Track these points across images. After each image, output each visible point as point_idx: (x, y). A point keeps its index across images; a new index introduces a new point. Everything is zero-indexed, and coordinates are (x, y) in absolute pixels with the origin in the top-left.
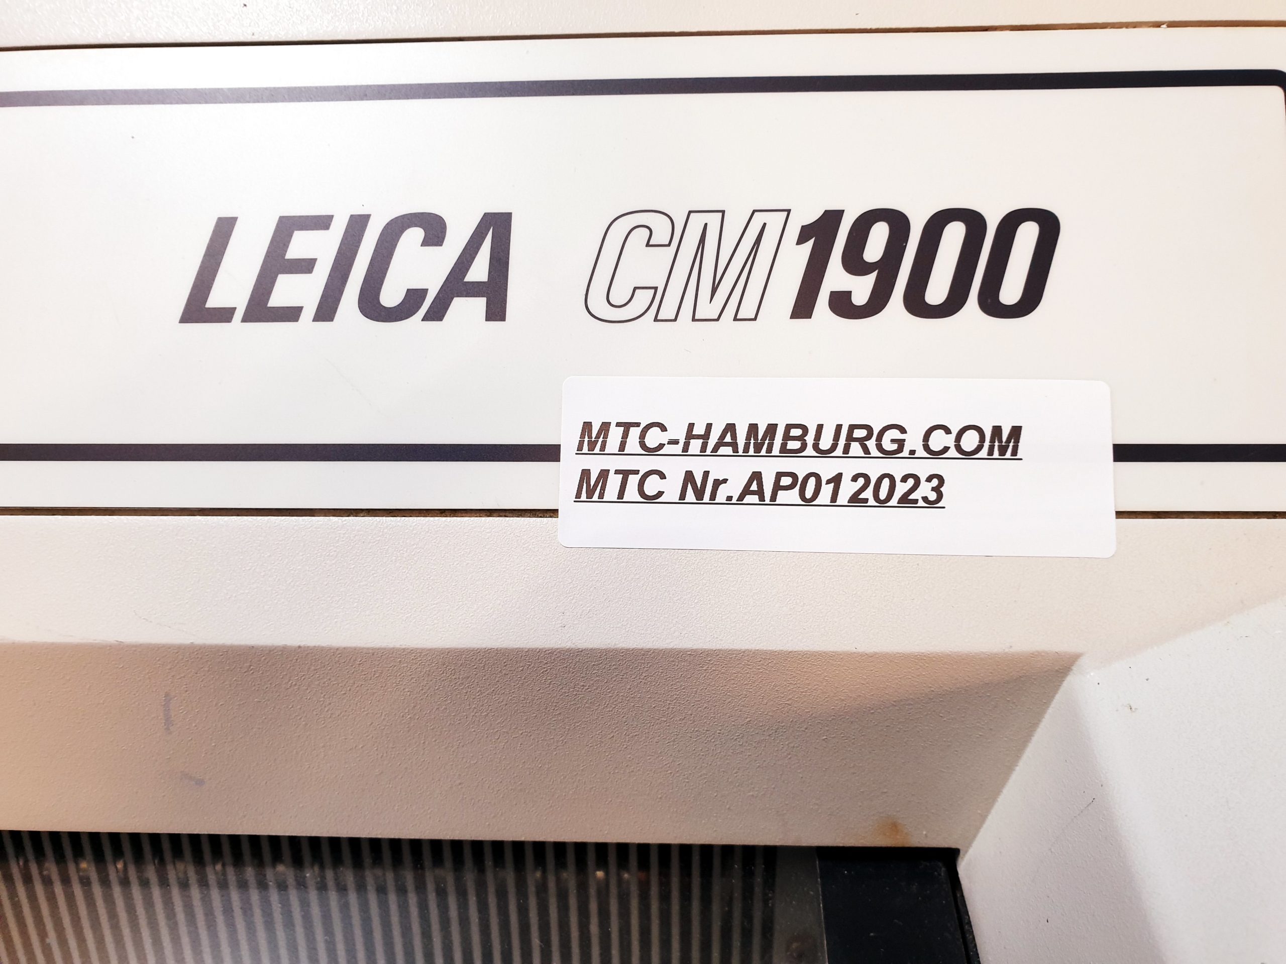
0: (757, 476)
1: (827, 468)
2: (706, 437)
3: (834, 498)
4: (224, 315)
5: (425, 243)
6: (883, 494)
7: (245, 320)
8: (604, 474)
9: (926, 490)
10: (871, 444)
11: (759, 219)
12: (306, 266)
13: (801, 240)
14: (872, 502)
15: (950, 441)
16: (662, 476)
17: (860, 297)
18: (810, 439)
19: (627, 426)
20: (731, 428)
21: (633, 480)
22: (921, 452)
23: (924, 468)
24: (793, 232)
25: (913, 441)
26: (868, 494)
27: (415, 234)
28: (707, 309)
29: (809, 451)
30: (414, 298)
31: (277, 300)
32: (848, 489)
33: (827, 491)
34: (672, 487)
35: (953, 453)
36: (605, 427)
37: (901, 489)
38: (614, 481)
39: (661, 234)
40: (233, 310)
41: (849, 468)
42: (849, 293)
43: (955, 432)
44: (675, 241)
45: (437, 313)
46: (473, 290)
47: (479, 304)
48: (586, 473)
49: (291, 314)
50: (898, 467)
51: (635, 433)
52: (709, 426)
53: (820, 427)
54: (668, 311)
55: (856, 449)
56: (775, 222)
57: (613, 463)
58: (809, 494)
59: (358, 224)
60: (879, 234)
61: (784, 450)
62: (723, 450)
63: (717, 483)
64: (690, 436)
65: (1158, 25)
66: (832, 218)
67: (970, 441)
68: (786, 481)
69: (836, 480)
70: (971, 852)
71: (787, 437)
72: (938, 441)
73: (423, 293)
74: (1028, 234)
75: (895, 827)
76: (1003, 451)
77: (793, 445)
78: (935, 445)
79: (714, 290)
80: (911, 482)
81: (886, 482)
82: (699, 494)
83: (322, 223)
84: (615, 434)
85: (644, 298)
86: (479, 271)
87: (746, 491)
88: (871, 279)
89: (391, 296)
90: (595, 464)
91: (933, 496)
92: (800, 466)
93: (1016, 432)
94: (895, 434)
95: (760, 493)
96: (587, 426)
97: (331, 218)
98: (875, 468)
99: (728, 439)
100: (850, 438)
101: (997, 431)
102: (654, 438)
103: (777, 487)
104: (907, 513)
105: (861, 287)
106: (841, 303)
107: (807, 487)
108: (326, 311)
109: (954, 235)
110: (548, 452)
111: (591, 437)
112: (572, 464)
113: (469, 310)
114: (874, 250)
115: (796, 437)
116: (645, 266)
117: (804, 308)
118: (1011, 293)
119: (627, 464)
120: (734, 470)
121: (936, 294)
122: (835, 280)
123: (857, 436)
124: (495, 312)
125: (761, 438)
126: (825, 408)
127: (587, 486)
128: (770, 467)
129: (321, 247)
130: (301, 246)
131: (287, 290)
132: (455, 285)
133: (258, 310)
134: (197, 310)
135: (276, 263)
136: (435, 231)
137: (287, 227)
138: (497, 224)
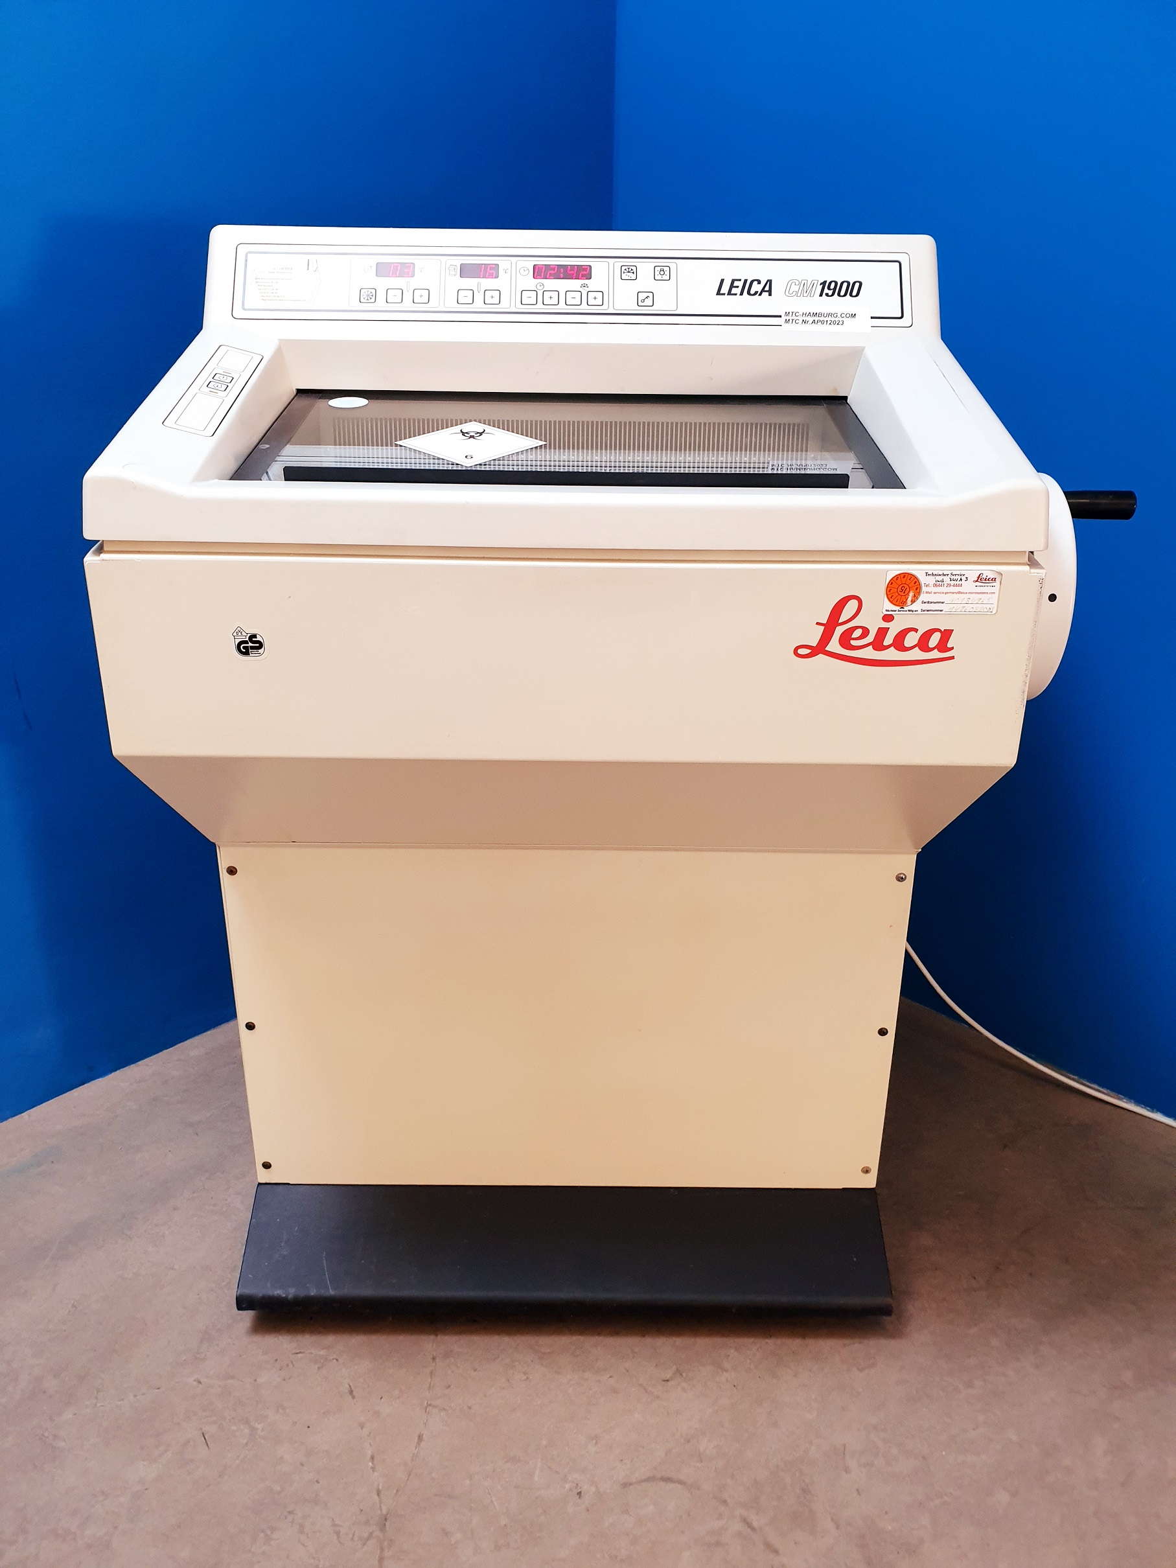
0: (814, 320)
1: (825, 319)
3: (826, 324)
4: (724, 294)
6: (834, 323)
7: (727, 295)
8: (789, 320)
9: (841, 323)
10: (832, 316)
11: (813, 282)
12: (738, 287)
14: (832, 324)
16: (799, 320)
17: (830, 294)
19: (793, 312)
20: (810, 313)
21: (794, 321)
22: (840, 317)
23: (841, 319)
24: (819, 284)
25: (839, 315)
27: (756, 282)
28: (805, 295)
29: (822, 316)
30: (756, 293)
32: (829, 322)
33: (825, 322)
34: (801, 321)
35: (845, 317)
36: (789, 312)
37: (837, 323)
38: (791, 321)
39: (797, 283)
41: (829, 319)
42: (828, 293)
43: (846, 314)
44: (799, 284)
45: (760, 295)
46: (766, 291)
48: (786, 319)
50: (837, 319)
51: (794, 314)
52: (806, 313)
53: (824, 313)
54: (799, 295)
56: (816, 282)
57: (791, 318)
59: (746, 281)
60: (833, 284)
61: (818, 316)
62: (808, 316)
63: (808, 321)
64: (803, 314)
65: (879, 252)
66: (825, 282)
67: (848, 316)
68: (819, 321)
69: (827, 321)
70: (850, 397)
72: (843, 315)
73: (757, 292)
74: (857, 285)
75: (836, 390)
76: (853, 317)
79: (806, 292)
80: (839, 321)
81: (835, 321)
82: (805, 323)
83: (740, 280)
84: (791, 314)
85: (795, 293)
86: (767, 288)
87: (812, 322)
88: (832, 291)
90: (788, 318)
92: (821, 319)
93: (855, 315)
94: (836, 314)
95: (815, 323)
96: (786, 312)
98: (833, 319)
101: (852, 314)
102: (797, 314)
103: (817, 322)
104: (838, 325)
105: (830, 293)
106: (827, 295)
107: (822, 322)
108: (741, 294)
109: (845, 285)
110: (780, 316)
111: (787, 314)
112: (784, 318)
113: (765, 294)
114: (832, 286)
115: (820, 315)
116: (795, 288)
117: (821, 295)
118: (854, 293)
119: (793, 318)
120: (811, 319)
121: (842, 293)
122: (826, 291)
123: (829, 315)
124: (770, 295)
125: (815, 315)
126: (825, 311)
127: (787, 321)
128: (816, 319)
129: (740, 284)
130: (736, 284)
131: (734, 291)
132: (763, 290)
133: (729, 293)
134: (718, 293)
135: (732, 286)
136: (759, 282)
137: (733, 281)
138: (770, 281)
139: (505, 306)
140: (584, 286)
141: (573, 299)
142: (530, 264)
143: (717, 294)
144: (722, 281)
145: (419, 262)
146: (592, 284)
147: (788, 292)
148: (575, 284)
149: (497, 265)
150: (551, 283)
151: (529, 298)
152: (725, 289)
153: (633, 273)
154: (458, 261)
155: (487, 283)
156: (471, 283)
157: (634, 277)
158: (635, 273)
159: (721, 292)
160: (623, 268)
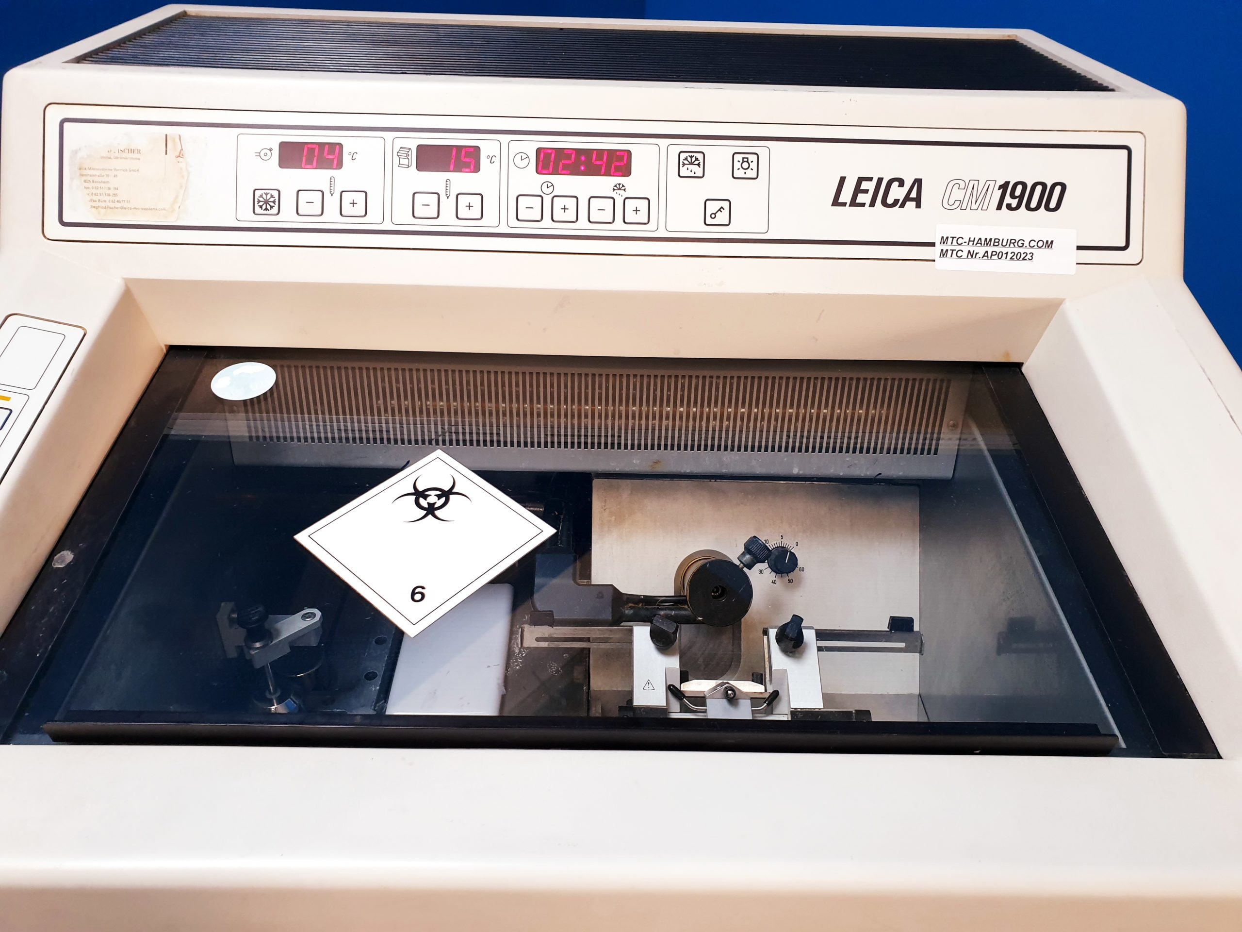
0: (987, 252)
1: (1004, 250)
2: (974, 241)
3: (1006, 258)
4: (844, 204)
5: (899, 186)
6: (1018, 257)
7: (850, 206)
8: (947, 250)
9: (1029, 256)
10: (1016, 244)
11: (988, 183)
12: (866, 191)
13: (999, 189)
14: (1016, 259)
15: (1035, 244)
16: (962, 251)
17: (1014, 205)
18: (1000, 242)
19: (953, 238)
20: (980, 239)
21: (955, 252)
22: (1028, 247)
23: (1029, 251)
24: (997, 186)
25: (1026, 244)
26: (1015, 257)
27: (896, 184)
28: (974, 207)
29: (1000, 245)
30: (896, 202)
31: (858, 201)
32: (1010, 256)
33: (1004, 256)
34: (965, 254)
35: (1036, 247)
36: (947, 238)
37: (1023, 256)
38: (950, 253)
39: (962, 186)
40: (846, 203)
41: (1010, 250)
42: (1011, 204)
43: (1037, 241)
44: (966, 188)
45: (903, 206)
46: (912, 200)
47: (914, 203)
48: (942, 250)
49: (863, 205)
50: (1022, 250)
51: (955, 240)
52: (975, 238)
53: (1003, 239)
54: (964, 207)
55: (1012, 245)
56: (992, 183)
57: (949, 248)
58: (1000, 257)
59: (880, 180)
60: (1019, 188)
61: (994, 245)
62: (978, 245)
63: (976, 254)
64: (969, 241)
65: (1096, 131)
66: (1007, 183)
67: (1040, 244)
68: (994, 253)
69: (1007, 253)
70: (1027, 363)
71: (994, 242)
72: (1032, 244)
73: (899, 200)
74: (1058, 189)
75: (1007, 355)
76: (1048, 247)
77: (996, 244)
78: (1032, 245)
79: (976, 202)
80: (1025, 254)
81: (1019, 254)
82: (972, 256)
83: (870, 179)
84: (950, 240)
85: (957, 203)
86: (914, 195)
87: (984, 256)
88: (1017, 200)
89: (890, 201)
90: (945, 248)
91: (1031, 258)
92: (998, 249)
93: (1052, 242)
94: (1021, 242)
95: (987, 256)
96: (943, 237)
97: (872, 178)
98: (1016, 250)
99: (979, 242)
100: (1010, 243)
101: (1047, 241)
102: (960, 241)
103: (992, 255)
104: (1024, 262)
105: (1014, 202)
106: (1009, 206)
107: (999, 255)
108: (872, 204)
109: (1039, 189)
110: (933, 244)
111: (944, 240)
112: (939, 247)
113: (911, 205)
114: (1018, 192)
115: (997, 242)
116: (958, 194)
117: (999, 208)
118: (1053, 205)
119: (953, 248)
120: (981, 250)
121: (1033, 204)
122: (1008, 200)
123: (1012, 242)
124: (918, 206)
125: (988, 242)
126: (1004, 235)
127: (943, 253)
128: (990, 249)
129: (870, 186)
130: (864, 185)
131: (861, 198)
132: (907, 198)
133: (853, 203)
134: (836, 203)
135: (858, 190)
136: (901, 183)
137: (860, 180)
138: (918, 182)
139: (489, 223)
140: (619, 187)
141: (602, 210)
142: (530, 146)
143: (832, 205)
144: (842, 180)
145: (349, 143)
146: (632, 184)
147: (948, 205)
148: (603, 184)
149: (477, 149)
150: (565, 183)
151: (530, 208)
152: (846, 196)
153: (699, 165)
154: (413, 142)
155: (461, 180)
156: (435, 179)
157: (699, 171)
158: (702, 164)
159: (840, 201)
160: (683, 156)
